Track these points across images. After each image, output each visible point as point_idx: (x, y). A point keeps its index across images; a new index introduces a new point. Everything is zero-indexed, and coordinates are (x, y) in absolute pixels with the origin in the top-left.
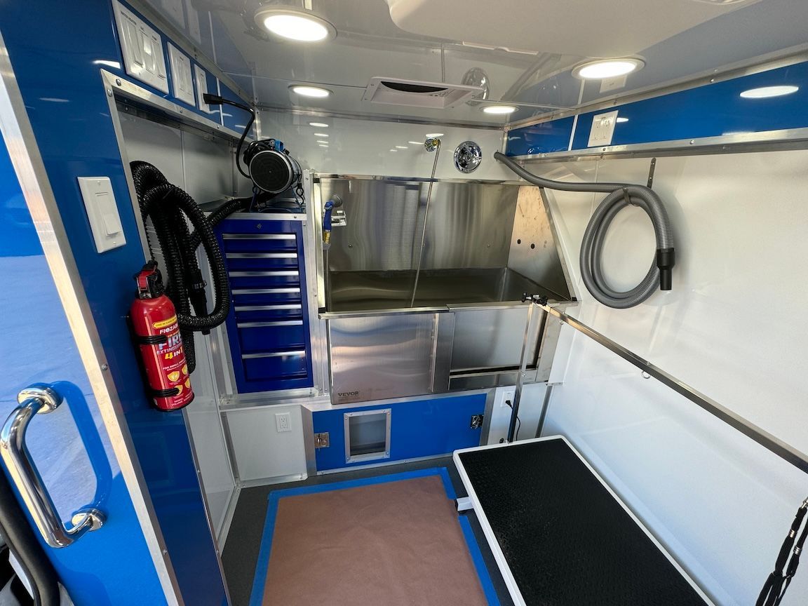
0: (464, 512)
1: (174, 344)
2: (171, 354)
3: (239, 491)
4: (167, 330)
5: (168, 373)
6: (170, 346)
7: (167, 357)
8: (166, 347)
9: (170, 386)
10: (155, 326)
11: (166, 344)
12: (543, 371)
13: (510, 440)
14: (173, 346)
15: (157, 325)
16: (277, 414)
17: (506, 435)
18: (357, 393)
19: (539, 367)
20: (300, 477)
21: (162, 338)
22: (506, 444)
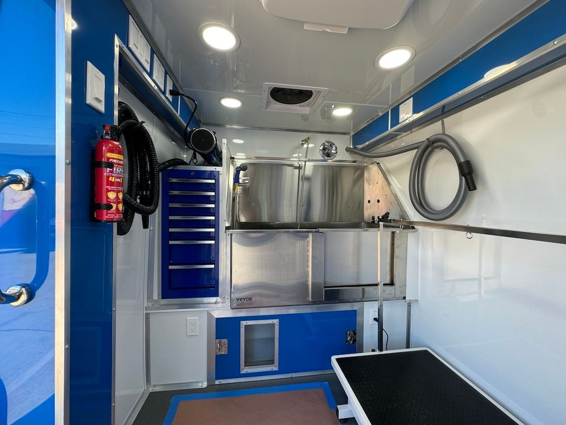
0: (345, 421)
1: (117, 173)
2: (114, 178)
3: (148, 394)
4: (115, 161)
5: (108, 191)
6: (114, 172)
7: (110, 179)
8: (112, 172)
9: (107, 201)
10: (108, 155)
11: (112, 170)
12: (400, 287)
13: (381, 349)
14: (116, 173)
15: (109, 155)
16: (188, 318)
17: (376, 346)
18: (250, 299)
19: (396, 285)
20: (201, 385)
21: (111, 165)
22: (377, 353)
